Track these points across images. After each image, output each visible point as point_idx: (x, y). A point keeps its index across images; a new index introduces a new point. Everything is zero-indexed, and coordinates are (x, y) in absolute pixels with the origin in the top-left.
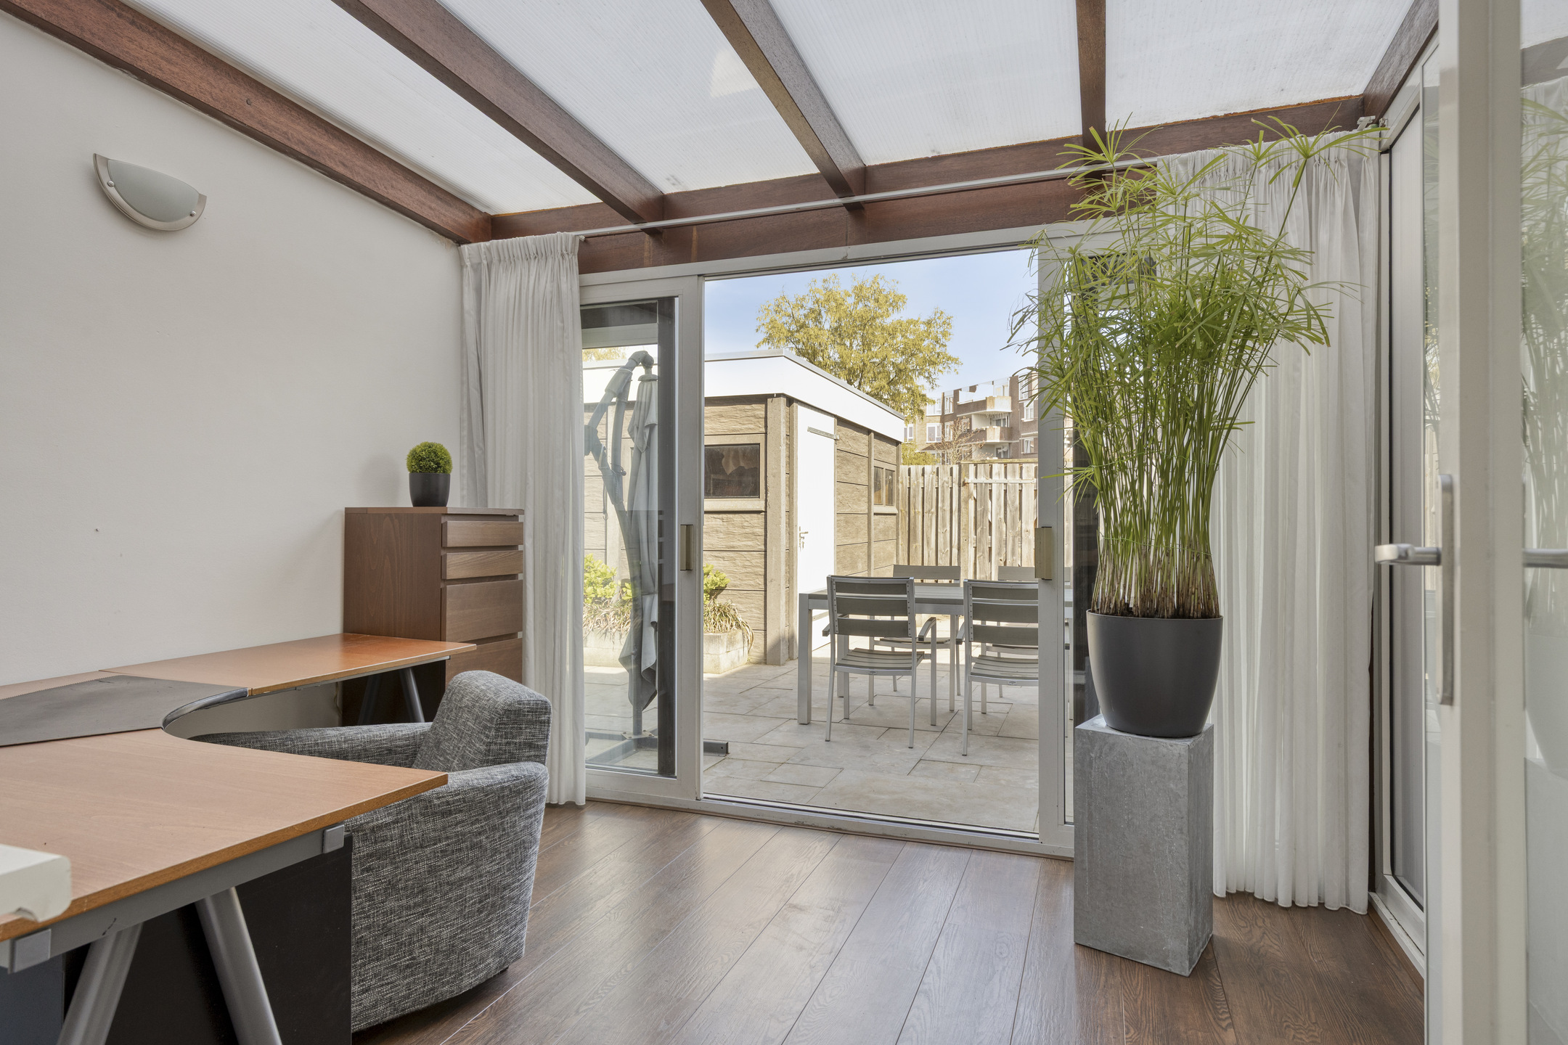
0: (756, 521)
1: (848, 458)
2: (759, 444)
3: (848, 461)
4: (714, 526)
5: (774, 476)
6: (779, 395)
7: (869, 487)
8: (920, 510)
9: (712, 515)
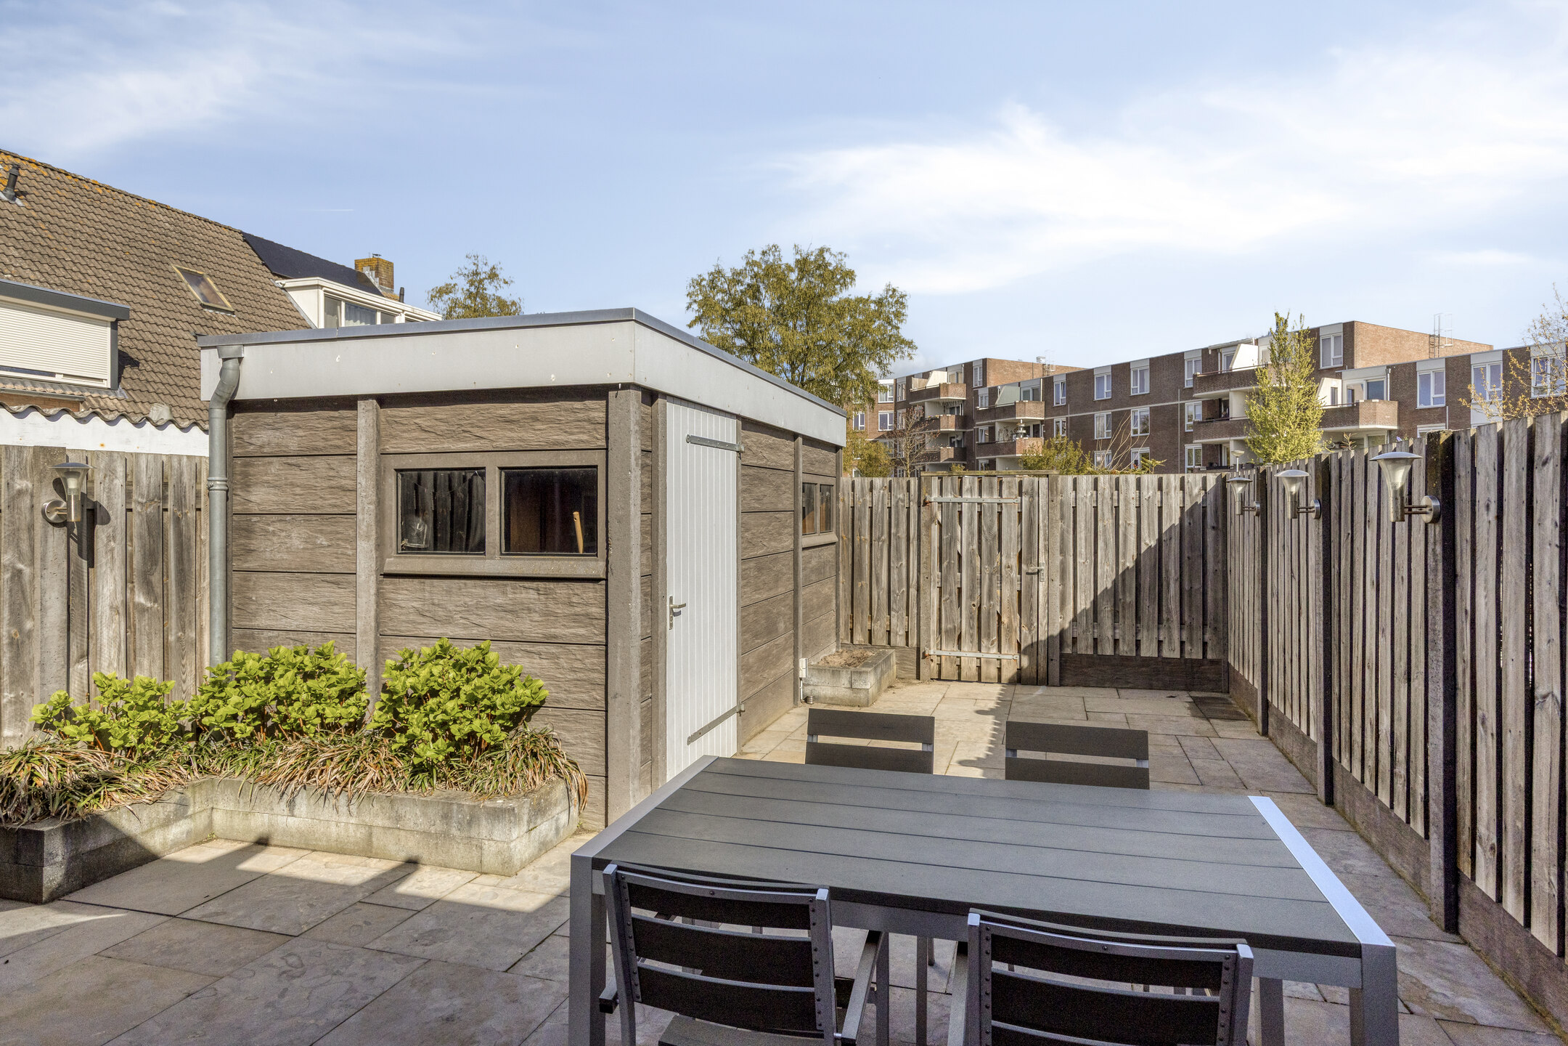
0: (591, 594)
1: (761, 475)
2: (596, 467)
3: (760, 479)
4: (525, 601)
5: (619, 522)
6: (626, 386)
7: (795, 512)
8: (867, 537)
9: (521, 584)
